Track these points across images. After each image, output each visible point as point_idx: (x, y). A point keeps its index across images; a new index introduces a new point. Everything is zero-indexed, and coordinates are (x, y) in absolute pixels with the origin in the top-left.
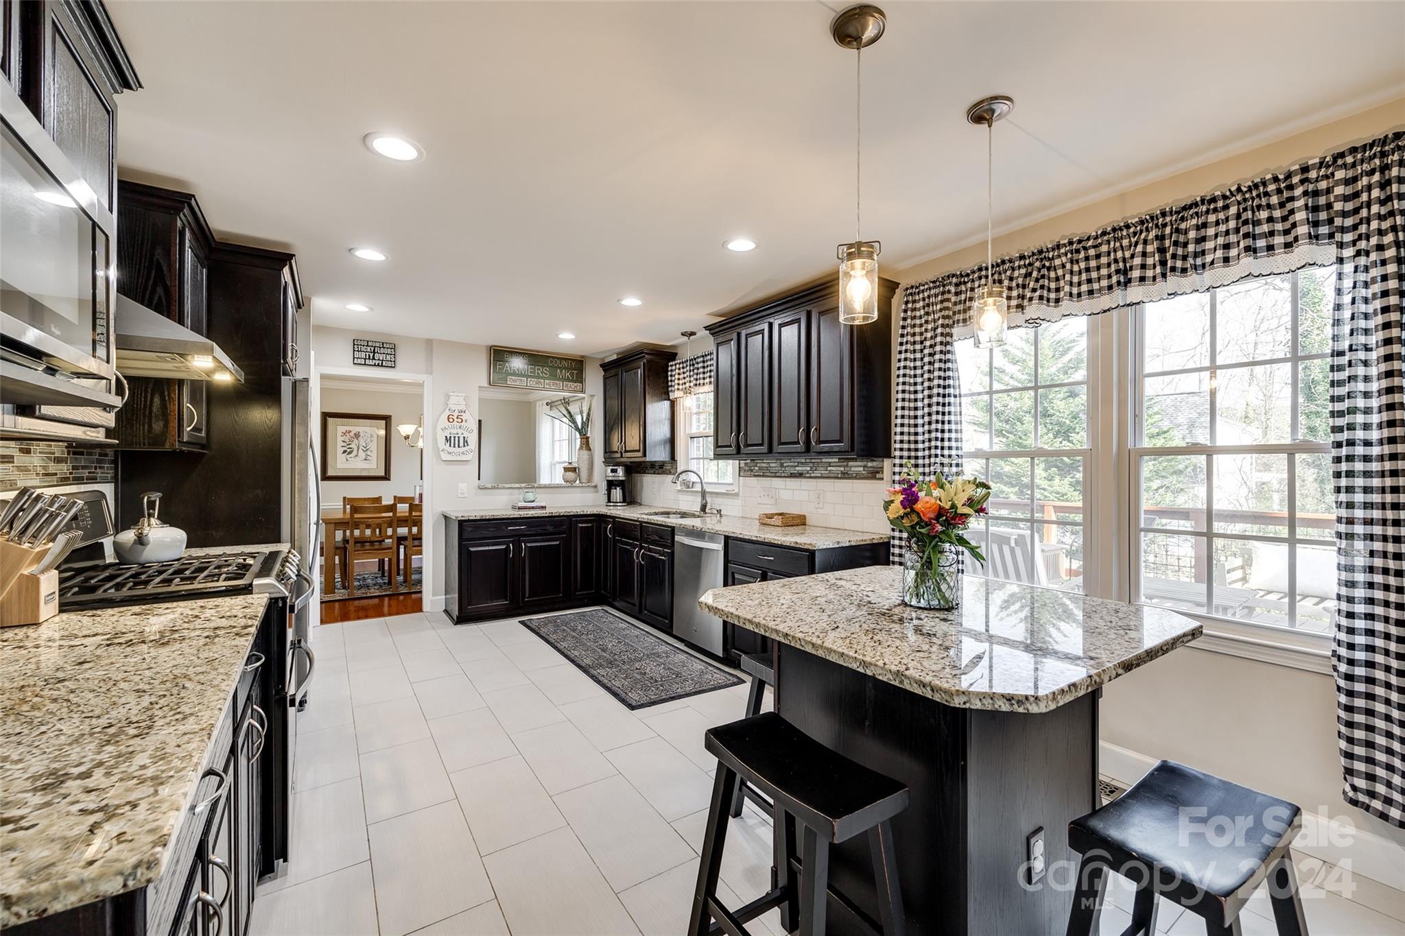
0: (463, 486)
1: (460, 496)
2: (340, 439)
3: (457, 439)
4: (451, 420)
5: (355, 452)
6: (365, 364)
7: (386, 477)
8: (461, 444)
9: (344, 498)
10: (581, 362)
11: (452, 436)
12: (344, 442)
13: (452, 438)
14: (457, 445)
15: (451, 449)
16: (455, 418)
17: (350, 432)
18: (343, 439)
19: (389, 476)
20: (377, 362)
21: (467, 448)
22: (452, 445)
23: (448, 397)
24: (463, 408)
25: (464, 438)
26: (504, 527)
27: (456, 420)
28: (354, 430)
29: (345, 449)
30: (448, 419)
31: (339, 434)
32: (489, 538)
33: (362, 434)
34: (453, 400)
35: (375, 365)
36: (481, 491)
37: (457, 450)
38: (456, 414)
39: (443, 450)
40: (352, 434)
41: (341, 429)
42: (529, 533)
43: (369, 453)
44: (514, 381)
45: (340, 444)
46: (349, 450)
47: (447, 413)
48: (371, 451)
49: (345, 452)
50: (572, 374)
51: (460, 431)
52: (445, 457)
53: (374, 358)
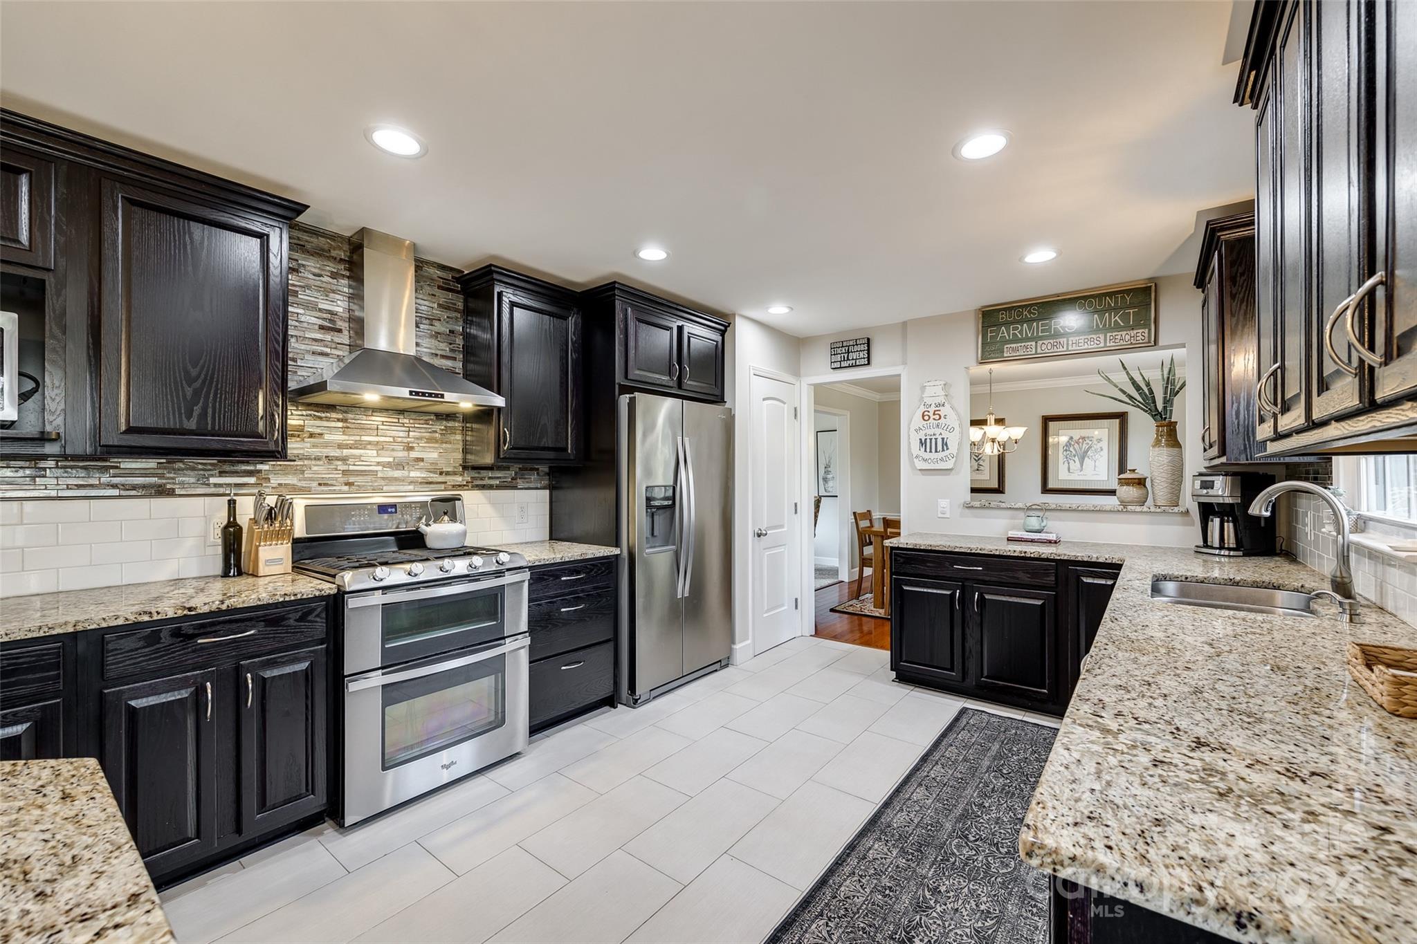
0: (944, 503)
1: (940, 515)
3: (933, 441)
4: (926, 418)
6: (841, 368)
7: (999, 490)
8: (940, 448)
10: (1147, 290)
11: (928, 437)
13: (928, 441)
14: (933, 450)
15: (927, 455)
16: (931, 414)
19: (1004, 488)
20: (850, 362)
21: (947, 453)
22: (928, 450)
23: (923, 388)
24: (941, 400)
25: (943, 439)
26: (947, 564)
27: (932, 417)
30: (923, 416)
32: (928, 577)
34: (929, 391)
35: (849, 367)
36: (967, 511)
37: (934, 455)
38: (932, 409)
39: (917, 457)
42: (987, 578)
43: (981, 462)
44: (1014, 350)
47: (922, 409)
50: (1125, 317)
51: (938, 431)
52: (920, 465)
53: (848, 359)
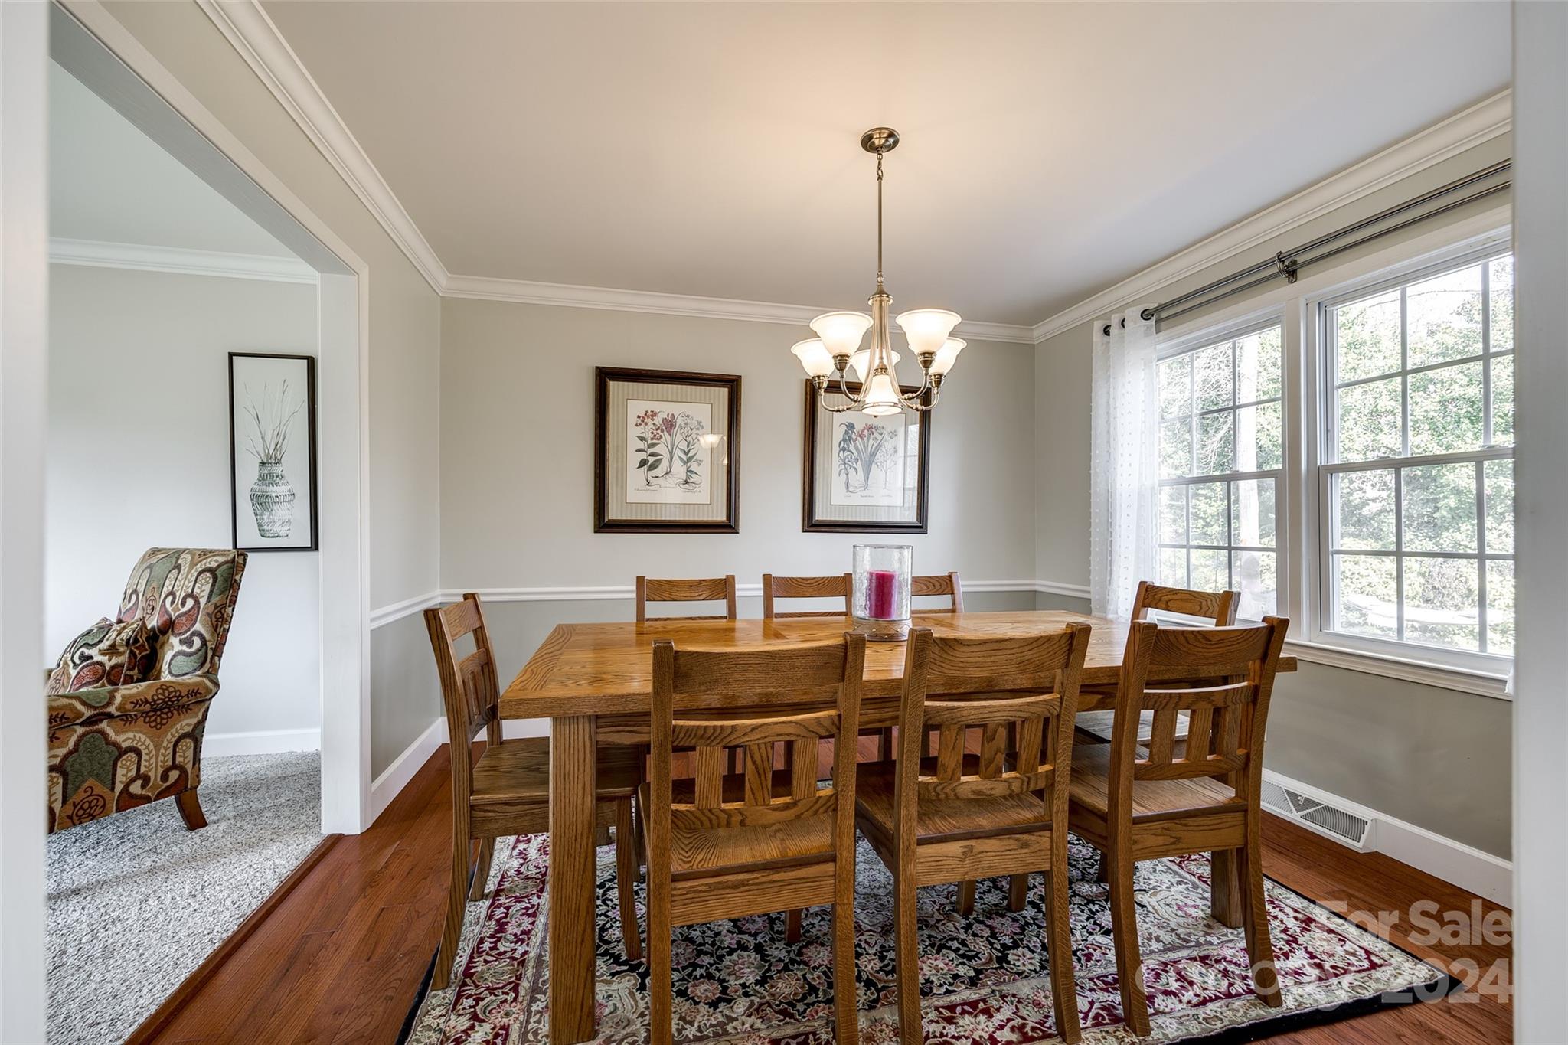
2: (633, 432)
5: (665, 464)
7: (728, 526)
9: (640, 580)
12: (642, 439)
17: (654, 414)
18: (639, 431)
19: (737, 521)
28: (664, 409)
29: (643, 456)
31: (632, 420)
33: (679, 421)
40: (658, 420)
41: (636, 408)
43: (694, 467)
45: (634, 444)
46: (651, 459)
48: (699, 463)
49: (643, 463)
